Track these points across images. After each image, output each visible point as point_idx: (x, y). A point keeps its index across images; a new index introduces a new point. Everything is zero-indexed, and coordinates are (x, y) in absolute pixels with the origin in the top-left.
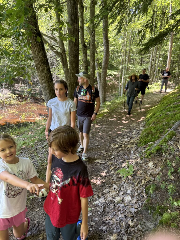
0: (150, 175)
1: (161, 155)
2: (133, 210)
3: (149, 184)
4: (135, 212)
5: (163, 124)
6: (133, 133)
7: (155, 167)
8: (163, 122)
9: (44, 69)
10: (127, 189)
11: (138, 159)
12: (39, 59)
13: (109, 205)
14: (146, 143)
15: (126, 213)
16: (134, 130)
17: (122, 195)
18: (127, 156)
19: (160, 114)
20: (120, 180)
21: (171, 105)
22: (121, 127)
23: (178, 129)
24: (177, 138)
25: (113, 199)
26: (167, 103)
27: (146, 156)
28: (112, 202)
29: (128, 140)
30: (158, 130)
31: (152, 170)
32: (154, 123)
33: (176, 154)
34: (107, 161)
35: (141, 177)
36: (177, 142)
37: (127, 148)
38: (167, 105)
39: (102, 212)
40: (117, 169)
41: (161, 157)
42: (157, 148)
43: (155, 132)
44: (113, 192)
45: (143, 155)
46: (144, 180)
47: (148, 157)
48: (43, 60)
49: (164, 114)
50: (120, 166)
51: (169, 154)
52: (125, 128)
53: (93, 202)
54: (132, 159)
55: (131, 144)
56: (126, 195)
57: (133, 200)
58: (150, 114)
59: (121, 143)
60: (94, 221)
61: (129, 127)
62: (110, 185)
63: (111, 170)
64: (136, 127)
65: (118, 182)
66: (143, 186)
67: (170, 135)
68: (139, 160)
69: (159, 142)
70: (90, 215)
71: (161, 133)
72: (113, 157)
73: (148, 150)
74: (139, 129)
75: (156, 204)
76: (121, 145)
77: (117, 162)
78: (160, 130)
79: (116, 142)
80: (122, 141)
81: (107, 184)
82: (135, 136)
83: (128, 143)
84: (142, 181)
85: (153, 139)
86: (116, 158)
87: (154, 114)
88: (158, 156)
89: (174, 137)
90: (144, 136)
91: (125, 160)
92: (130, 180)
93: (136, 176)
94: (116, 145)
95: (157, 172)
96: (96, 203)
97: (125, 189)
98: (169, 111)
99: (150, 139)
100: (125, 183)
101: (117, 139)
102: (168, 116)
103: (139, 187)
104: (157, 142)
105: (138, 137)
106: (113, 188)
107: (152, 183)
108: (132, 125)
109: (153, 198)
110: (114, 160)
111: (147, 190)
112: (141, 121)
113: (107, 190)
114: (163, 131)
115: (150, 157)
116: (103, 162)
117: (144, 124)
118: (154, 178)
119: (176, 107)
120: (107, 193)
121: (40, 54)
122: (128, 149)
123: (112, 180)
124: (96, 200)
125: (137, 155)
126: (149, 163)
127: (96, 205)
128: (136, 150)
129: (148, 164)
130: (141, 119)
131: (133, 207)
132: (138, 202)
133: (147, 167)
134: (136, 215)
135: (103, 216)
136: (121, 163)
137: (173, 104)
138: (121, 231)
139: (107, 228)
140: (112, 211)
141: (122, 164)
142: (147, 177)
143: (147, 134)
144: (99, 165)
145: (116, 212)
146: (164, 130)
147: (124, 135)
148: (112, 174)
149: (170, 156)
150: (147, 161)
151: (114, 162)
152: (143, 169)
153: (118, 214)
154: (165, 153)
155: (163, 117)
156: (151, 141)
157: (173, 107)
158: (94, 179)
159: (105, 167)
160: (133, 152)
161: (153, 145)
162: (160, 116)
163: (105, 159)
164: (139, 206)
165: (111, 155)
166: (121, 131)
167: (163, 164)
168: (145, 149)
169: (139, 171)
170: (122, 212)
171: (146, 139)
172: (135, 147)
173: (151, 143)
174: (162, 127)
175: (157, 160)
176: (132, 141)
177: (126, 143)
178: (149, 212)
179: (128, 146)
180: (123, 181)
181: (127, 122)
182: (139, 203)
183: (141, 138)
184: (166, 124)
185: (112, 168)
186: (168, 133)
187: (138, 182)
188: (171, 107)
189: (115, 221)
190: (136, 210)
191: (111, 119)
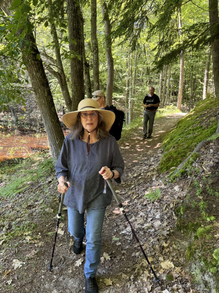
0: (177, 198)
1: (187, 178)
2: (165, 233)
3: (178, 206)
4: (167, 234)
5: (184, 147)
6: (151, 161)
7: (181, 190)
8: (184, 146)
9: (44, 92)
10: (155, 214)
11: (161, 185)
12: (38, 80)
13: (139, 232)
14: (168, 168)
15: (159, 237)
16: (152, 157)
17: (150, 221)
18: (148, 184)
19: (179, 138)
20: (145, 207)
21: (190, 128)
22: (137, 156)
23: (201, 150)
24: (201, 159)
25: (142, 226)
26: (184, 127)
27: (170, 181)
28: (141, 229)
29: (147, 167)
30: (179, 154)
31: (179, 194)
32: (174, 147)
33: (201, 175)
34: (127, 191)
35: (168, 201)
36: (202, 164)
37: (147, 175)
38: (185, 128)
39: (132, 240)
40: (140, 197)
41: (186, 180)
42: (181, 172)
43: (177, 156)
44: (141, 219)
45: (167, 180)
46: (172, 204)
47: (172, 182)
48: (43, 81)
49: (183, 137)
50: (143, 195)
51: (194, 176)
52: (141, 156)
53: (120, 232)
54: (155, 185)
55: (150, 171)
56: (155, 220)
57: (163, 223)
58: (167, 139)
59: (140, 171)
60: (125, 250)
61: (146, 155)
62: (135, 214)
63: (134, 199)
64: (153, 154)
65: (143, 209)
66: (171, 209)
67: (193, 157)
68: (163, 186)
69: (182, 165)
70: (119, 244)
71: (182, 156)
72: (133, 186)
73: (172, 174)
74: (157, 156)
75: (189, 222)
76: (140, 174)
77: (138, 191)
78: (182, 154)
79: (134, 171)
80: (140, 169)
81: (132, 213)
82: (154, 163)
83: (147, 171)
84: (171, 205)
85: (175, 164)
86: (137, 187)
87: (172, 138)
88: (183, 179)
89: (198, 158)
90: (164, 161)
91: (147, 188)
92: (156, 206)
93: (163, 201)
94: (134, 174)
95: (185, 195)
96: (123, 232)
97: (152, 215)
98: (189, 134)
99: (171, 164)
100: (151, 209)
101: (134, 168)
102: (188, 139)
103: (167, 211)
104: (180, 166)
105: (158, 164)
106: (140, 216)
107: (180, 205)
108: (148, 153)
109: (184, 218)
110: (135, 189)
111: (177, 213)
112: (158, 148)
113: (133, 218)
114: (185, 155)
115: (174, 181)
116: (123, 193)
117: (161, 150)
118: (182, 200)
119: (196, 130)
120: (134, 222)
121: (39, 75)
122: (149, 177)
123: (136, 209)
124: (123, 230)
125: (160, 181)
126: (175, 187)
127: (124, 235)
128: (158, 176)
129: (173, 188)
130: (158, 146)
131: (164, 230)
132: (169, 225)
133: (172, 192)
134: (169, 237)
135: (133, 244)
136: (143, 191)
137: (192, 126)
138: (156, 253)
139: (141, 253)
140: (143, 237)
141: (145, 192)
142: (174, 200)
143: (168, 159)
144: (119, 195)
145: (147, 238)
146: (186, 153)
147: (141, 163)
148: (135, 202)
149: (196, 177)
150: (172, 185)
151: (136, 191)
152: (169, 193)
153: (149, 239)
154: (191, 175)
155: (183, 140)
156: (173, 166)
157: (192, 129)
158: (116, 210)
159: (126, 197)
160: (155, 178)
161: (176, 169)
162: (180, 140)
163: (125, 190)
164: (170, 229)
165: (131, 185)
166: (137, 160)
167: (190, 186)
168: (167, 175)
169: (165, 196)
170: (153, 237)
171: (167, 164)
172: (157, 174)
173: (173, 168)
174: (183, 151)
175: (183, 183)
176: (152, 169)
177: (145, 171)
178: (182, 231)
179: (148, 174)
180: (149, 207)
181: (143, 149)
182: (171, 226)
183: (162, 164)
184: (187, 147)
185: (135, 197)
186: (190, 156)
187: (166, 206)
188: (190, 130)
189: (147, 246)
190: (168, 233)
191: (123, 148)
